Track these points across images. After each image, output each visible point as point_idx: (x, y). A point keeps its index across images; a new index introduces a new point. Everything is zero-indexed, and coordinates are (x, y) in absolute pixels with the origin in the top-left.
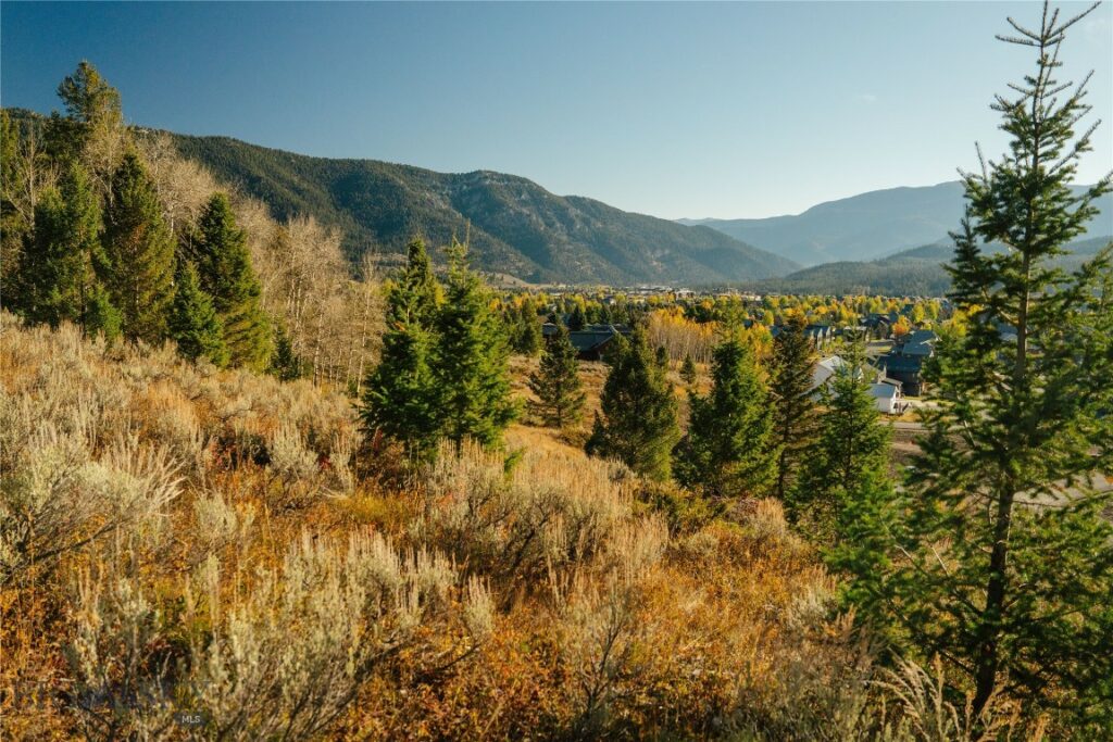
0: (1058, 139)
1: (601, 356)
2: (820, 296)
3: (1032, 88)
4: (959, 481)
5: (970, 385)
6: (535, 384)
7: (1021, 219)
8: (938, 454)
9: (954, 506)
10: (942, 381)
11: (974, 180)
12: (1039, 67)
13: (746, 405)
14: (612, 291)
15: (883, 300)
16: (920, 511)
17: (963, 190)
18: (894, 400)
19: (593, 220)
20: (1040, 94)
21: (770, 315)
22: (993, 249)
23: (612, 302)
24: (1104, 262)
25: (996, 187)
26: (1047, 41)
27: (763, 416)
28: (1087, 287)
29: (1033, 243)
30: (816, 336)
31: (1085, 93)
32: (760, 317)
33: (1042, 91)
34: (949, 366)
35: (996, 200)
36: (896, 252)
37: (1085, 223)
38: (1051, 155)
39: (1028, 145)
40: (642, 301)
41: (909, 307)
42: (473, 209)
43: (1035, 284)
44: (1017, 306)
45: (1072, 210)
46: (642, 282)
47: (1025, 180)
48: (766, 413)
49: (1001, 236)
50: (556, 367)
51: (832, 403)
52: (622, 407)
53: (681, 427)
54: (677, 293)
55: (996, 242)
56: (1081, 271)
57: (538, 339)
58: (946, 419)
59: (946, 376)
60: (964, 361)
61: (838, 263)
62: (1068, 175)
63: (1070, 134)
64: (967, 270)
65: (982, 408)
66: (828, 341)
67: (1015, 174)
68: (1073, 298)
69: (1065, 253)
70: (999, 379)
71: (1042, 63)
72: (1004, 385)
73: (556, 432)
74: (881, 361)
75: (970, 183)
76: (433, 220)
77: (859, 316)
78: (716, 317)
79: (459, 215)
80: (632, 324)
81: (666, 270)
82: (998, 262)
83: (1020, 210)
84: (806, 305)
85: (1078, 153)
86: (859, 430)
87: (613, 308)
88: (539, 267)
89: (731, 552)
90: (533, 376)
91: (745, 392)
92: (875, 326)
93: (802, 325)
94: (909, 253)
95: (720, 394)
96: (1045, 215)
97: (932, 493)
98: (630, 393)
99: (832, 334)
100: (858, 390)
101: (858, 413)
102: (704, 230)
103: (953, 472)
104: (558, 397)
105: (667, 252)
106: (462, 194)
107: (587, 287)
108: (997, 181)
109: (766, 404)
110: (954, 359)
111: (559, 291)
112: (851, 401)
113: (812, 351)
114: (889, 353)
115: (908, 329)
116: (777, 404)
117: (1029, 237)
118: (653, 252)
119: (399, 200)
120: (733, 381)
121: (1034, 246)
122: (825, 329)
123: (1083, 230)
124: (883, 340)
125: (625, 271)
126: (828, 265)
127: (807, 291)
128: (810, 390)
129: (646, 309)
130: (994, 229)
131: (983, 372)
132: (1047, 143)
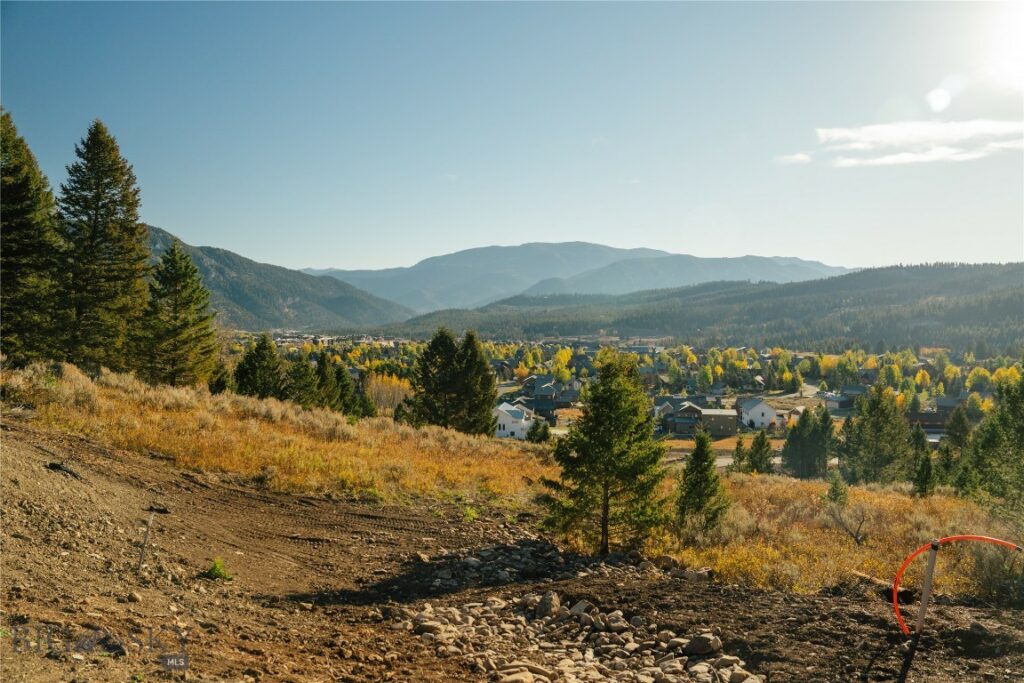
19: (227, 270)
36: (493, 301)
61: (447, 311)
81: (295, 315)
94: (504, 302)
102: (329, 280)
105: (297, 299)
118: (285, 301)
125: (259, 317)
126: (439, 312)
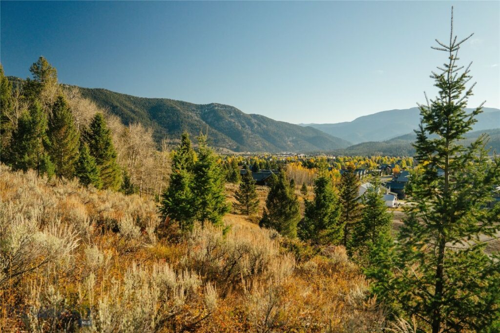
0: (459, 90)
1: (266, 183)
2: (361, 157)
3: (447, 69)
4: (421, 238)
5: (425, 196)
6: (237, 196)
7: (445, 124)
8: (412, 226)
9: (420, 249)
10: (413, 194)
11: (424, 108)
12: (450, 60)
13: (330, 205)
14: (271, 155)
15: (388, 158)
16: (405, 251)
17: (420, 112)
18: (394, 201)
19: (262, 124)
20: (450, 71)
21: (339, 165)
22: (433, 137)
23: (271, 160)
24: (480, 142)
25: (433, 111)
26: (453, 49)
27: (337, 209)
28: (474, 153)
29: (450, 134)
30: (359, 174)
31: (469, 71)
32: (335, 166)
33: (452, 70)
34: (416, 188)
35: (434, 116)
36: (394, 137)
37: (471, 126)
38: (456, 97)
39: (446, 93)
40: (284, 159)
41: (399, 161)
42: (209, 120)
43: (451, 152)
44: (444, 161)
45: (466, 120)
46: (284, 151)
47: (446, 107)
48: (338, 208)
49: (436, 132)
50: (246, 188)
51: (367, 203)
52: (275, 206)
53: (301, 215)
54: (299, 156)
55: (434, 133)
56: (471, 147)
57: (238, 176)
58: (415, 211)
59: (414, 192)
60: (422, 185)
61: (368, 143)
62: (463, 106)
63: (464, 88)
64: (422, 146)
65: (430, 206)
66: (365, 176)
67: (441, 105)
68: (468, 158)
69: (464, 139)
70: (438, 193)
71: (451, 58)
72: (439, 196)
73: (246, 217)
74: (388, 185)
75: (422, 109)
76: (193, 125)
77: (378, 165)
78: (316, 166)
79: (204, 122)
80: (279, 170)
81: (294, 146)
82: (435, 143)
83: (444, 120)
84: (355, 161)
85: (467, 96)
86: (378, 215)
87: (271, 162)
88: (239, 145)
89: (323, 269)
90: (236, 192)
91: (329, 199)
92: (385, 170)
93: (353, 169)
94: (399, 138)
95: (318, 200)
96: (454, 122)
97: (410, 243)
98: (279, 200)
99: (367, 173)
100: (377, 198)
101: (378, 208)
102: (310, 128)
103: (419, 234)
104: (247, 202)
105: (294, 138)
106: (205, 113)
107: (260, 154)
108: (434, 108)
109: (338, 204)
110: (418, 185)
111: (248, 155)
112: (375, 203)
113: (358, 181)
114: (391, 181)
115: (399, 170)
116: (343, 204)
117: (448, 132)
118: (288, 138)
119: (178, 116)
120: (323, 194)
121: (450, 136)
122: (363, 171)
123: (471, 129)
124: (389, 175)
125: (276, 146)
126: (364, 143)
127: (355, 154)
128: (357, 197)
129: (285, 163)
130: (433, 128)
131: (430, 190)
132: (454, 92)
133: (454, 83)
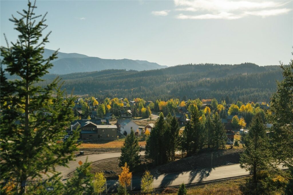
0: (37, 36)
3: (26, 15)
5: (7, 134)
7: (24, 66)
11: (3, 50)
12: (28, 7)
20: (29, 18)
22: (14, 78)
24: (55, 84)
25: (14, 53)
28: (50, 94)
29: (29, 76)
31: (46, 20)
33: (30, 17)
35: (14, 58)
37: (48, 70)
38: (35, 42)
39: (25, 37)
43: (30, 93)
44: (24, 101)
45: (44, 64)
47: (25, 51)
49: (17, 73)
55: (15, 75)
56: (47, 88)
62: (42, 51)
63: (41, 35)
67: (20, 48)
68: (45, 98)
69: (42, 81)
70: (19, 131)
72: (20, 133)
82: (16, 83)
83: (24, 62)
85: (44, 43)
96: (33, 66)
117: (28, 74)
121: (30, 77)
123: (47, 72)
130: (13, 70)
131: (11, 129)
132: (33, 37)
133: (32, 29)
